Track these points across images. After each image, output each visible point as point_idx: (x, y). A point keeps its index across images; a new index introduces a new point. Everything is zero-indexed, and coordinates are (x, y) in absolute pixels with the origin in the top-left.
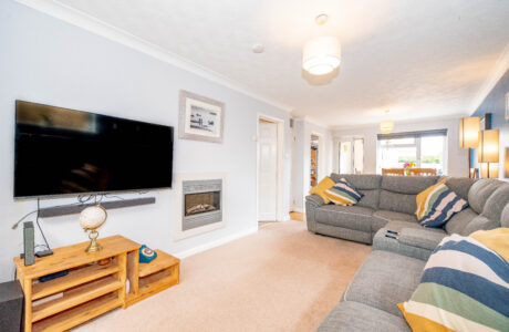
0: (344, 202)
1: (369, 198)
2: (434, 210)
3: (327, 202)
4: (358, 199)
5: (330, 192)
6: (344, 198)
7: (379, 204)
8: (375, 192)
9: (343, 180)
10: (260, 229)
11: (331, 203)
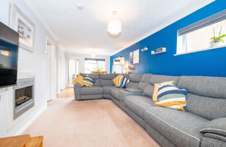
0: (90, 85)
1: (97, 82)
2: (122, 83)
3: (83, 85)
4: (94, 83)
5: (83, 81)
6: (90, 83)
7: (100, 84)
8: (99, 80)
9: (87, 76)
10: (48, 105)
11: (84, 86)
